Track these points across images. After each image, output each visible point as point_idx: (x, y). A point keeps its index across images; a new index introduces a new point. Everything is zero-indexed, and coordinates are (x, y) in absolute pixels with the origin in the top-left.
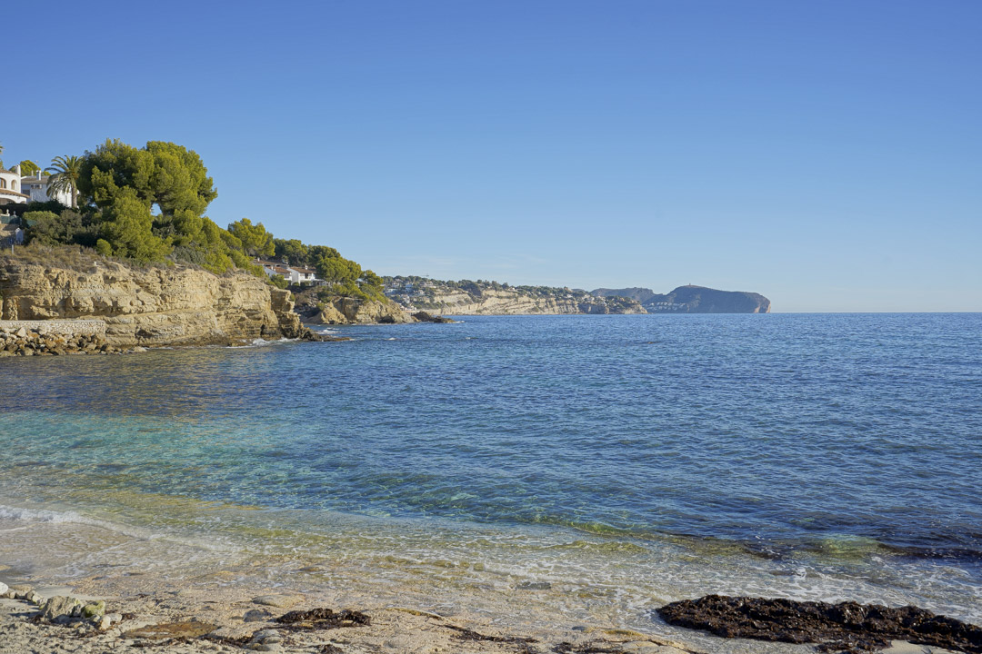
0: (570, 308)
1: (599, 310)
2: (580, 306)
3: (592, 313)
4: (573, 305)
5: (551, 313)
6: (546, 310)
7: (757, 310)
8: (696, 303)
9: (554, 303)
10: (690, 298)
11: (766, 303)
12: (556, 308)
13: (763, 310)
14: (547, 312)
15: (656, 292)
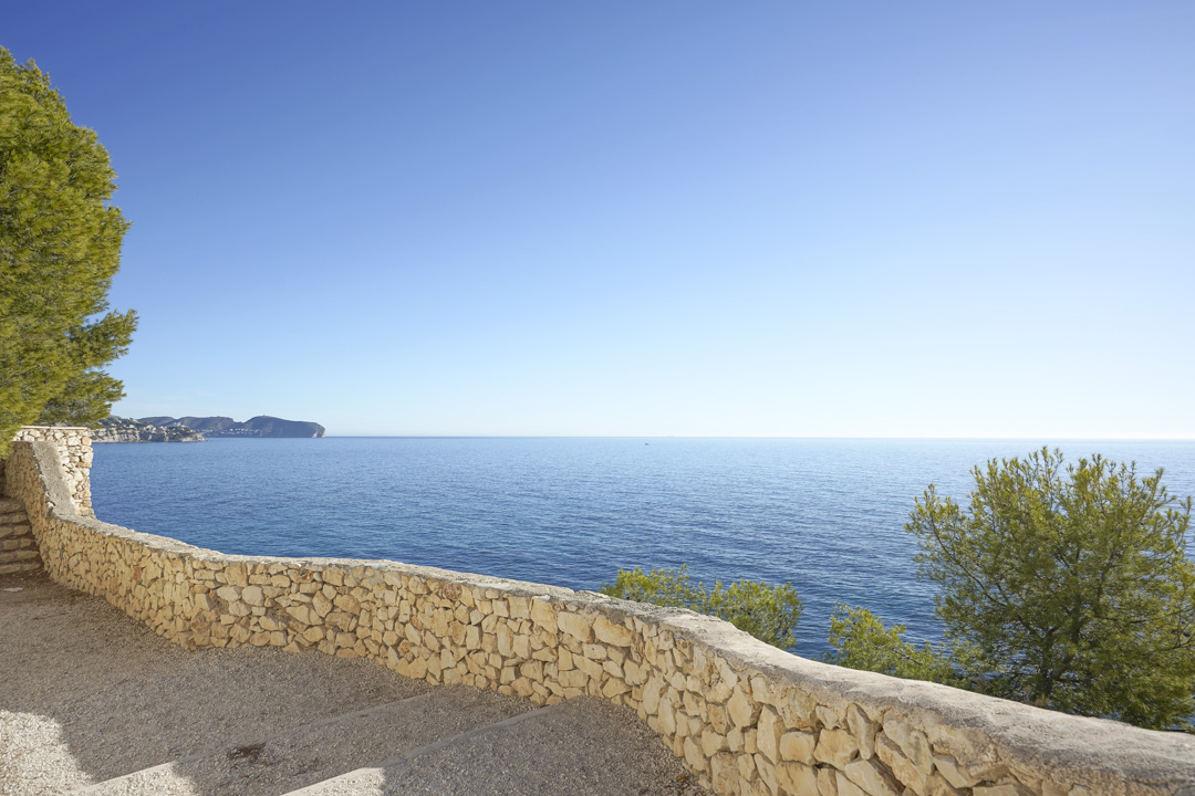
0: (131, 437)
1: (159, 439)
2: (141, 435)
3: (152, 440)
4: (134, 434)
5: (111, 440)
6: (106, 438)
7: (315, 435)
8: (268, 429)
9: (115, 432)
10: (265, 427)
11: (322, 430)
12: (117, 436)
13: (319, 436)
14: (106, 440)
15: (236, 420)
